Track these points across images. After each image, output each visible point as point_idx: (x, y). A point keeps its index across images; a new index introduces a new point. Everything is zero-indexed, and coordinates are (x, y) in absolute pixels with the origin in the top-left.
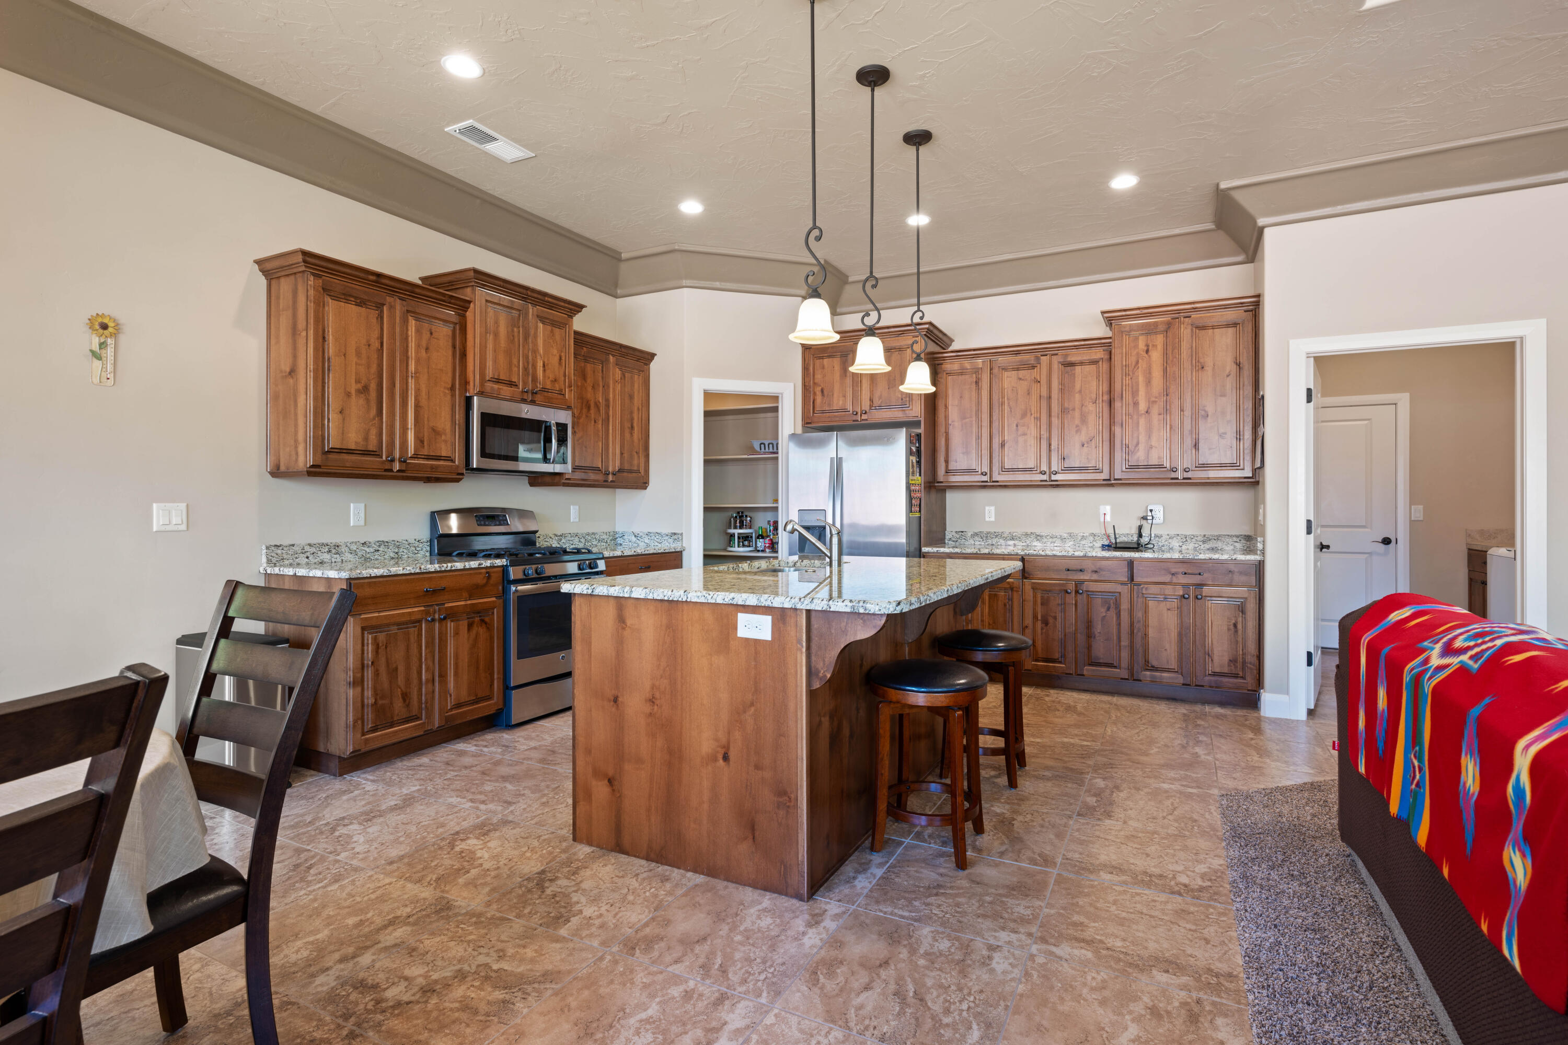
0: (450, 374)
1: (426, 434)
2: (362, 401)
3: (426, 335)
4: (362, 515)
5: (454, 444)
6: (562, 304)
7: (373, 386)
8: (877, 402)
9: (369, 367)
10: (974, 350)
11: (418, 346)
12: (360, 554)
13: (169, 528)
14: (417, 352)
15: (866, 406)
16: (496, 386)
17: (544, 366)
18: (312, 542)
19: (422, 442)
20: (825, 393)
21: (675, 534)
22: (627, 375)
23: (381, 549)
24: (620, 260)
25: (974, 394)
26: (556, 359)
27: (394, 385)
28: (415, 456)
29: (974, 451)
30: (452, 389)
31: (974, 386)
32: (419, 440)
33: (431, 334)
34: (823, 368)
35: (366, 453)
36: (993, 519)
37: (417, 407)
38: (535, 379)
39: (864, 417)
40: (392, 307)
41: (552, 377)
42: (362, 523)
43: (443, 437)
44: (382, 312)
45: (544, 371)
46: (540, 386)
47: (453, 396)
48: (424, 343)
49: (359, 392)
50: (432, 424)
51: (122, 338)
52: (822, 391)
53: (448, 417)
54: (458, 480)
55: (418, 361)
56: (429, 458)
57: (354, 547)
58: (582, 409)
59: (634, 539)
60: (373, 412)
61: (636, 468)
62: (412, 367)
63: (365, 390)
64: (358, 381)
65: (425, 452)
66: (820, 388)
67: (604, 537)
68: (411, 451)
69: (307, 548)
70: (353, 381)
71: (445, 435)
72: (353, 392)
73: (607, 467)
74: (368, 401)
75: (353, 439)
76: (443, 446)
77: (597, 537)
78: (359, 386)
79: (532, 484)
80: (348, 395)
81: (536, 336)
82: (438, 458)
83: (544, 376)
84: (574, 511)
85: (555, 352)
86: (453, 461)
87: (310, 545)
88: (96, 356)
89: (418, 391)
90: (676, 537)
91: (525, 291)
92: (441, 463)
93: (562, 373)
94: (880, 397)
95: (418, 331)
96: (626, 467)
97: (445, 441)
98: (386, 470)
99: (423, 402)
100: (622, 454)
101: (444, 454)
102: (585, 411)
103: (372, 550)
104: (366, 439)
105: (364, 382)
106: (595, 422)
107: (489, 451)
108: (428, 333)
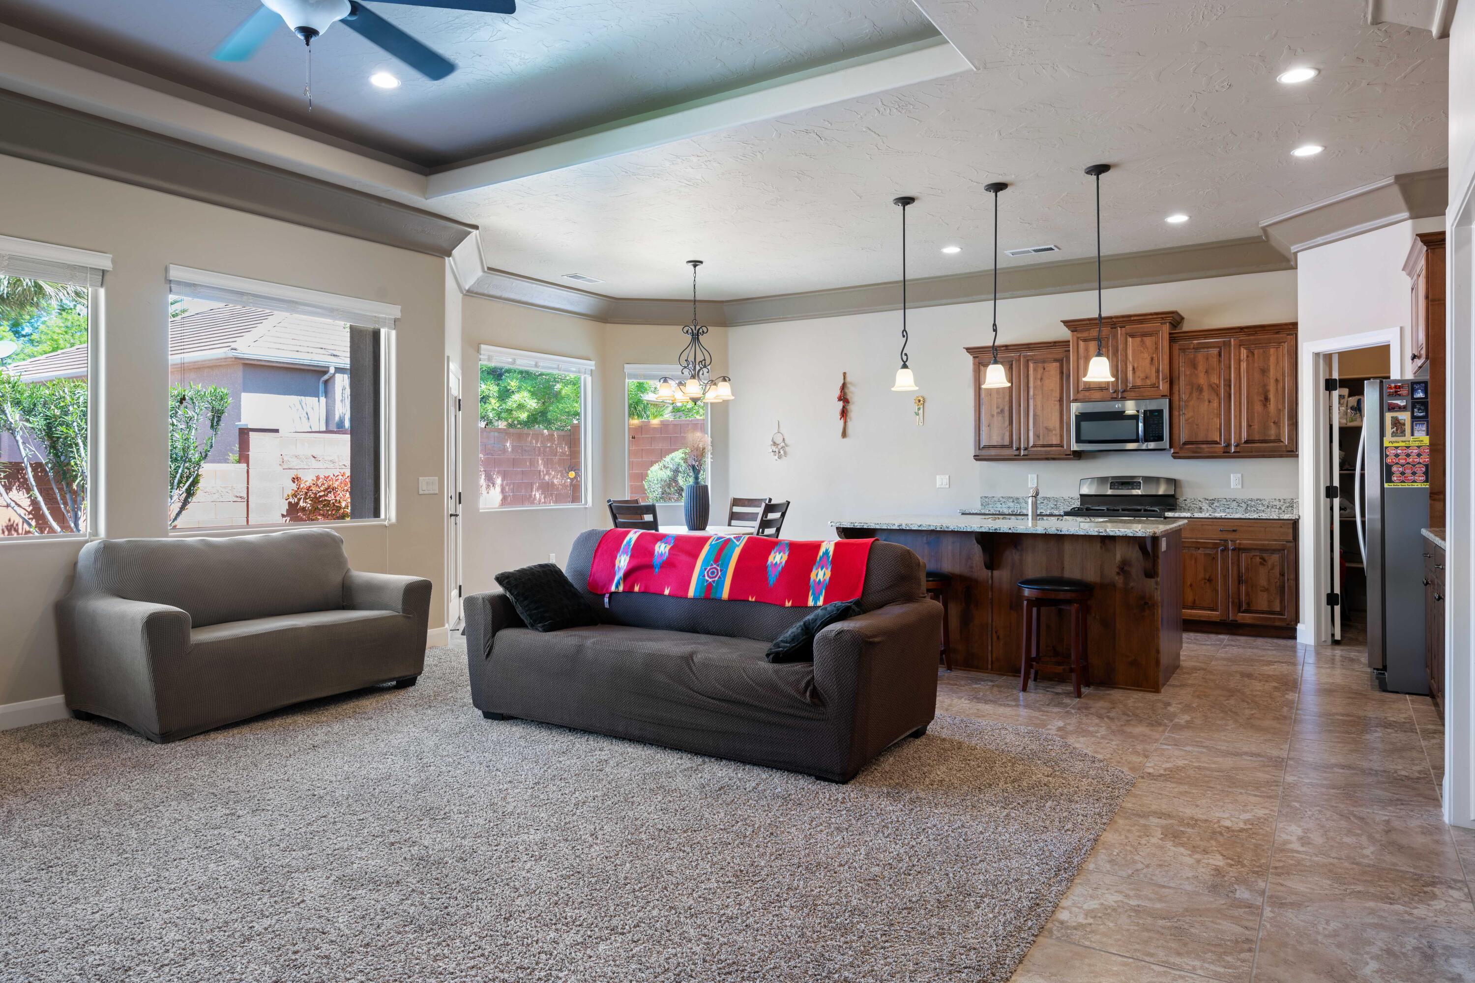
0: (1058, 391)
1: (1041, 432)
2: (1000, 418)
3: (1040, 371)
5: (1062, 436)
6: (1150, 317)
7: (1007, 409)
9: (1004, 398)
11: (1035, 379)
13: (942, 486)
14: (1034, 383)
16: (1087, 394)
17: (1134, 369)
19: (1039, 437)
22: (1256, 352)
27: (1020, 406)
28: (1034, 446)
30: (1060, 400)
32: (1037, 436)
33: (1044, 369)
35: (1003, 447)
37: (1035, 415)
38: (1125, 380)
40: (1018, 361)
41: (1142, 376)
43: (1054, 432)
44: (1012, 365)
46: (1130, 385)
47: (1061, 405)
48: (1039, 376)
49: (998, 413)
50: (1045, 425)
51: (926, 404)
55: (1035, 388)
56: (1043, 446)
60: (1007, 423)
61: (1273, 438)
62: (1031, 393)
63: (1002, 411)
64: (997, 407)
65: (1041, 442)
68: (1031, 444)
69: (1001, 499)
70: (995, 408)
71: (1055, 430)
72: (996, 414)
73: (1228, 440)
74: (1003, 417)
75: (995, 440)
76: (1054, 438)
78: (999, 410)
79: (1177, 457)
80: (993, 416)
81: (1125, 349)
82: (1051, 446)
83: (1134, 377)
84: (1232, 478)
85: (1146, 356)
86: (1062, 446)
88: (917, 414)
89: (1035, 406)
91: (1109, 320)
92: (1054, 448)
93: (1154, 370)
95: (1035, 370)
96: (1257, 438)
97: (1056, 435)
98: (1015, 455)
99: (1039, 412)
100: (1250, 426)
101: (1054, 442)
104: (1003, 439)
105: (1001, 407)
106: (1209, 402)
107: (1083, 438)
108: (1042, 370)
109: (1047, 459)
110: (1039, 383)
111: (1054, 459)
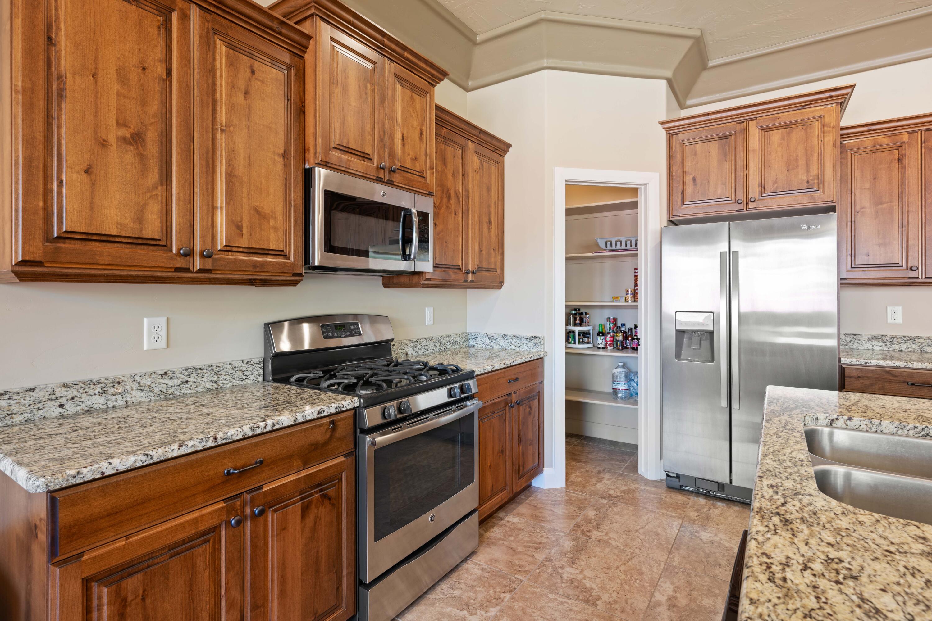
0: (281, 135)
1: (245, 218)
2: (130, 157)
3: (245, 74)
4: (163, 333)
5: (287, 234)
6: (423, 65)
7: (152, 135)
8: (769, 187)
9: (144, 104)
10: (898, 120)
11: (232, 86)
12: (157, 390)
14: (230, 95)
15: (754, 192)
16: (345, 157)
17: (403, 139)
18: (69, 380)
19: (239, 228)
20: (698, 181)
21: (536, 338)
22: (485, 164)
23: (191, 379)
24: (475, 43)
25: (896, 173)
26: (417, 132)
27: (192, 140)
28: (228, 249)
29: (896, 243)
30: (285, 155)
31: (896, 165)
33: (253, 72)
34: (695, 153)
35: (141, 242)
36: (900, 320)
37: (230, 176)
38: (392, 155)
39: (751, 205)
40: (185, 17)
41: (411, 153)
42: (163, 344)
43: (272, 223)
45: (403, 145)
46: (398, 164)
47: (286, 166)
48: (241, 83)
49: (125, 141)
50: (254, 204)
52: (694, 179)
53: (280, 195)
54: (294, 283)
55: (232, 108)
56: (250, 251)
57: (146, 381)
58: (442, 199)
59: (487, 341)
60: (153, 176)
61: (493, 267)
62: (222, 116)
63: (136, 139)
64: (122, 124)
65: (244, 242)
66: (691, 177)
67: (458, 339)
68: (221, 242)
70: (112, 122)
71: (275, 218)
72: (113, 140)
73: (467, 265)
74: (142, 158)
75: (114, 219)
76: (272, 236)
77: (451, 339)
78: (125, 132)
79: (386, 286)
80: (102, 143)
81: (393, 101)
82: (265, 252)
83: (403, 152)
84: (428, 313)
85: (415, 123)
86: (286, 256)
87: (66, 386)
89: (232, 152)
90: (537, 341)
92: (269, 259)
93: (423, 152)
94: (775, 182)
95: (231, 64)
96: (485, 265)
97: (276, 229)
98: (177, 270)
99: (241, 170)
100: (481, 251)
101: (273, 246)
102: (445, 200)
103: (177, 382)
104: (140, 219)
105: (134, 126)
106: (455, 214)
107: (337, 243)
108: (248, 71)
109: (251, 282)
110: (240, 98)
111: (265, 283)
